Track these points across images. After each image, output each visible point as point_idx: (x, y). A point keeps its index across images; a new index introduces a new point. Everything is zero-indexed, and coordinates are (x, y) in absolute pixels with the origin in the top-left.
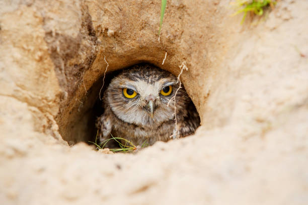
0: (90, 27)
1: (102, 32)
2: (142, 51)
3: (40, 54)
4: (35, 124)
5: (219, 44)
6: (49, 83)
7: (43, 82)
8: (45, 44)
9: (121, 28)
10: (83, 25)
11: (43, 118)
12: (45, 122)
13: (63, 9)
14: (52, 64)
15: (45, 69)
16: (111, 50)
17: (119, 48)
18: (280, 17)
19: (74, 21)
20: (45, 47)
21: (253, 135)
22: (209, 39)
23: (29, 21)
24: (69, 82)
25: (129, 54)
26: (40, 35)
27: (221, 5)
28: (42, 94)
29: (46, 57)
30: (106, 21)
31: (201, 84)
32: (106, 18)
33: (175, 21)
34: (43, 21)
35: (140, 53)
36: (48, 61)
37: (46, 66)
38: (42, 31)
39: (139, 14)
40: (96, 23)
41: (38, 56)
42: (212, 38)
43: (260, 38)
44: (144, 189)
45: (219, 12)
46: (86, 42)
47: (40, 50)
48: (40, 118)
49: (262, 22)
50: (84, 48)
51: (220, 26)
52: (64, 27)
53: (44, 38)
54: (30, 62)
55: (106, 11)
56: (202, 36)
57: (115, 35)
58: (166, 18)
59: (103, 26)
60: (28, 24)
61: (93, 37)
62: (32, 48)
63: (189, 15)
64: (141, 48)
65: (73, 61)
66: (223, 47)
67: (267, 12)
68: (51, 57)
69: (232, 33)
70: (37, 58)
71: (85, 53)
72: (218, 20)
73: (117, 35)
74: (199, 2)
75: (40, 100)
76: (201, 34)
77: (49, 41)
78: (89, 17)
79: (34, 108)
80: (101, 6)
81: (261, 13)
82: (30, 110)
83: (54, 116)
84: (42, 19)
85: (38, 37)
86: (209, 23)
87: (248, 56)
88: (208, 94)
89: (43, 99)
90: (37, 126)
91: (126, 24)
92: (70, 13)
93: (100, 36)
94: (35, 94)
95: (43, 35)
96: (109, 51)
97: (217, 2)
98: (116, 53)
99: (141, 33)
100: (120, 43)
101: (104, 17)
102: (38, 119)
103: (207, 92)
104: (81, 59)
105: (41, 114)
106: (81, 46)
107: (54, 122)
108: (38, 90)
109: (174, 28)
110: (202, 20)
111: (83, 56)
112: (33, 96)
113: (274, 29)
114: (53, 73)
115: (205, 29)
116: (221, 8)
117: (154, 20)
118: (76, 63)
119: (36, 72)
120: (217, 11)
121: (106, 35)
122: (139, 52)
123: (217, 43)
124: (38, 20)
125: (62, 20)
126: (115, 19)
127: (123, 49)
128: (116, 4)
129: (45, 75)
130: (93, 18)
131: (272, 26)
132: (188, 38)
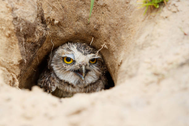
0: (43, 18)
1: (50, 22)
2: (77, 37)
3: (9, 32)
4: (5, 79)
5: (129, 29)
6: (14, 52)
7: (10, 51)
8: (13, 26)
9: (63, 19)
10: (38, 16)
11: (10, 76)
12: (11, 78)
13: (25, 3)
14: (17, 40)
15: (12, 43)
16: (56, 35)
17: (62, 33)
18: (170, 10)
19: (33, 12)
20: (13, 28)
21: (152, 82)
22: (122, 26)
23: (3, 10)
24: (28, 54)
25: (68, 38)
26: (10, 19)
27: (131, 3)
28: (10, 60)
29: (13, 35)
30: (53, 14)
31: (116, 57)
32: (53, 12)
33: (100, 16)
34: (12, 10)
36: (14, 37)
37: (13, 41)
38: (11, 17)
39: (76, 11)
40: (47, 15)
41: (8, 33)
42: (124, 25)
43: (156, 23)
44: (78, 112)
45: (129, 8)
46: (40, 27)
47: (9, 29)
48: (8, 75)
49: (158, 13)
50: (38, 31)
51: (130, 17)
52: (25, 15)
53: (12, 21)
54: (2, 37)
55: (53, 8)
56: (118, 24)
57: (59, 24)
58: (93, 13)
59: (51, 17)
60: (2, 12)
61: (44, 25)
62: (4, 28)
63: (109, 11)
64: (76, 34)
65: (31, 39)
66: (132, 31)
67: (162, 7)
68: (16, 35)
69: (138, 21)
70: (7, 35)
71: (38, 35)
72: (129, 13)
73: (60, 25)
74: (116, 2)
75: (8, 63)
76: (117, 23)
77: (15, 24)
78: (42, 10)
79: (4, 68)
80: (50, 4)
81: (158, 7)
82: (2, 69)
83: (17, 76)
84: (12, 9)
85: (8, 21)
86: (122, 15)
87: (148, 35)
88: (121, 63)
89: (10, 63)
90: (6, 80)
91: (66, 17)
92: (30, 7)
93: (49, 24)
94: (5, 59)
95: (12, 20)
96: (55, 35)
97: (128, 1)
98: (59, 37)
99: (76, 23)
100: (62, 30)
101: (52, 12)
102: (6, 76)
103: (120, 61)
104: (36, 39)
105: (8, 73)
106: (36, 30)
107: (17, 80)
108: (7, 56)
109: (99, 20)
110: (118, 14)
111: (37, 37)
112: (4, 60)
113: (166, 17)
114: (17, 46)
115: (120, 19)
116: (131, 5)
117: (85, 15)
118: (33, 41)
119: (6, 44)
120: (128, 8)
121: (53, 24)
122: (75, 37)
123: (128, 28)
124: (9, 9)
125: (24, 10)
126: (59, 13)
127: (64, 34)
128: (61, 4)
129: (12, 47)
130: (45, 12)
131: (165, 16)
132: (108, 26)
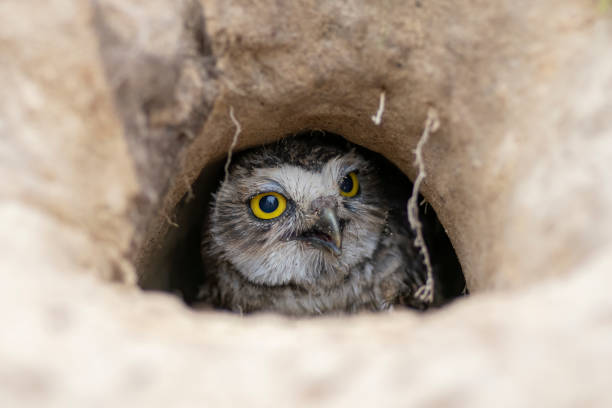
0: (202, 33)
1: (227, 48)
2: (321, 94)
9: (273, 35)
16: (249, 92)
17: (268, 85)
25: (289, 100)
30: (239, 19)
32: (237, 12)
33: (406, 14)
35: (315, 97)
40: (215, 23)
59: (230, 31)
61: (206, 59)
64: (320, 83)
69: (563, 29)
71: (189, 96)
78: (199, 8)
91: (284, 27)
93: (222, 56)
99: (319, 47)
100: (270, 73)
101: (232, 9)
104: (180, 111)
106: (182, 80)
109: (404, 31)
115: (486, 25)
117: (353, 14)
121: (237, 54)
122: (313, 94)
126: (259, 13)
127: (276, 88)
130: (209, 10)
132: (440, 50)
